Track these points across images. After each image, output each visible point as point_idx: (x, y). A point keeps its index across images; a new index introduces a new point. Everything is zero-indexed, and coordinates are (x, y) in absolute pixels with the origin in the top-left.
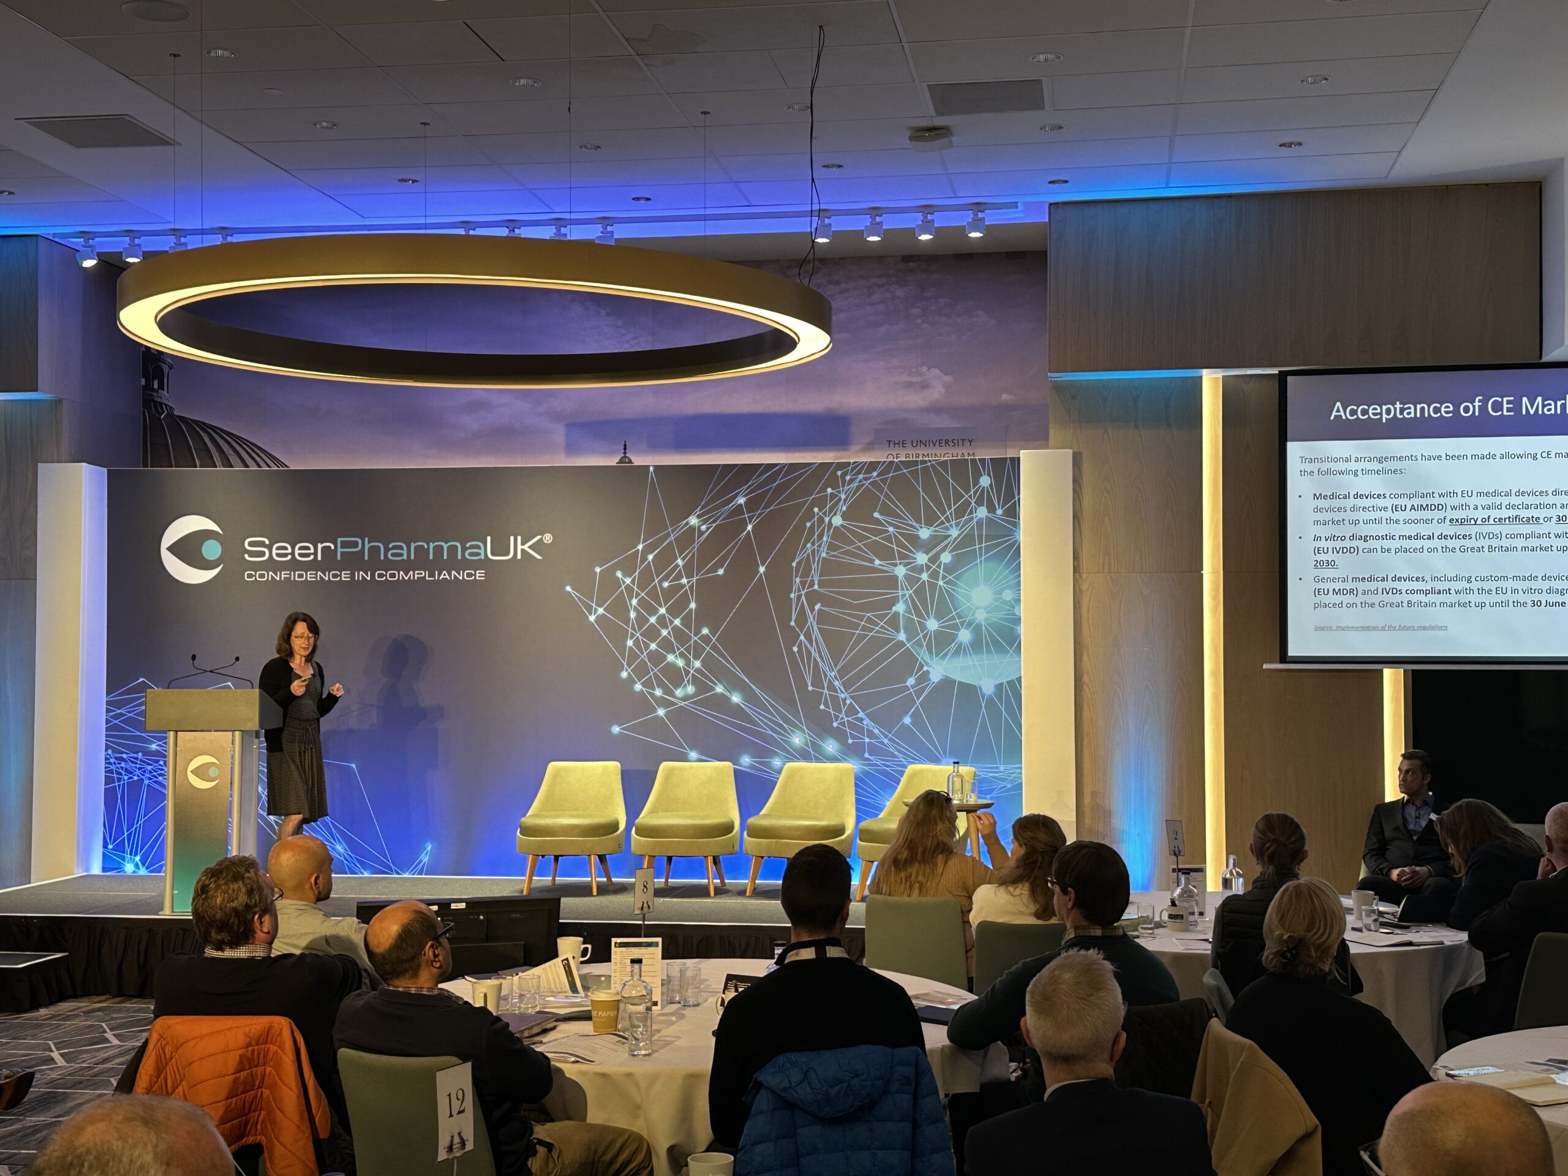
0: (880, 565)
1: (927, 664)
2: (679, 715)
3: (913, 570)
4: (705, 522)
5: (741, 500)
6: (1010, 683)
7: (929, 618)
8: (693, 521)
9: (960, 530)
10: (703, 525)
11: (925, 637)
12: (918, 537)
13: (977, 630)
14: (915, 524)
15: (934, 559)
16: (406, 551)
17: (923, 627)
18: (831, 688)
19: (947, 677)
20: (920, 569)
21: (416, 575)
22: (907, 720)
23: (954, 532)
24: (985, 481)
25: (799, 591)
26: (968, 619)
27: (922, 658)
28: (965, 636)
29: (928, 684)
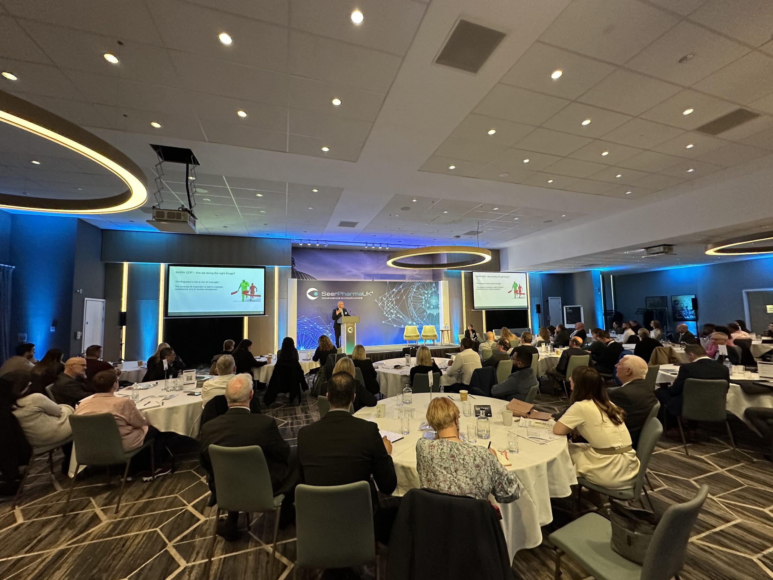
0: (420, 297)
1: (427, 311)
2: (393, 320)
5: (401, 287)
6: (438, 313)
7: (427, 304)
8: (394, 290)
10: (396, 291)
12: (425, 293)
13: (433, 306)
14: (425, 291)
16: (349, 294)
17: (426, 306)
18: (414, 315)
19: (430, 313)
20: (426, 297)
21: (352, 298)
22: (425, 319)
23: (430, 292)
24: (434, 285)
25: (409, 300)
26: (432, 304)
28: (432, 307)
29: (427, 314)
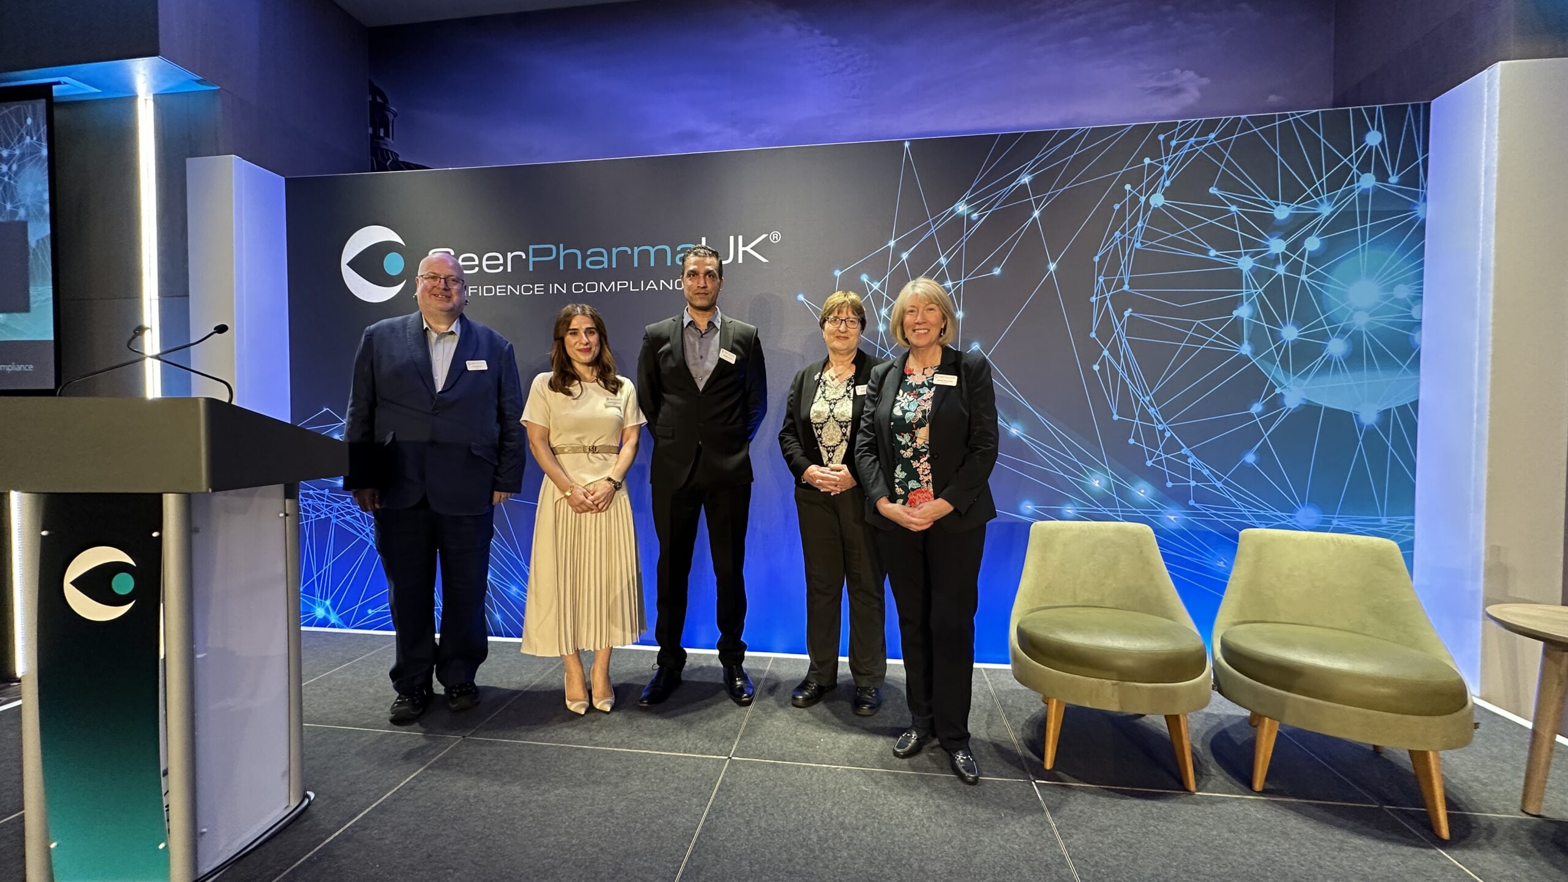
0: (1217, 256)
1: (1281, 385)
3: (1263, 261)
4: (976, 208)
5: (1026, 179)
6: (1403, 409)
7: (1285, 324)
8: (961, 208)
9: (1333, 207)
10: (975, 211)
11: (1278, 349)
12: (1272, 217)
13: (1355, 339)
14: (1268, 200)
15: (1294, 247)
16: (606, 259)
17: (1276, 336)
18: (1145, 416)
19: (1308, 401)
20: (1275, 260)
22: (1250, 458)
23: (1326, 210)
25: (1103, 293)
26: (1342, 324)
27: (1273, 377)
28: (1336, 347)
29: (1282, 411)
